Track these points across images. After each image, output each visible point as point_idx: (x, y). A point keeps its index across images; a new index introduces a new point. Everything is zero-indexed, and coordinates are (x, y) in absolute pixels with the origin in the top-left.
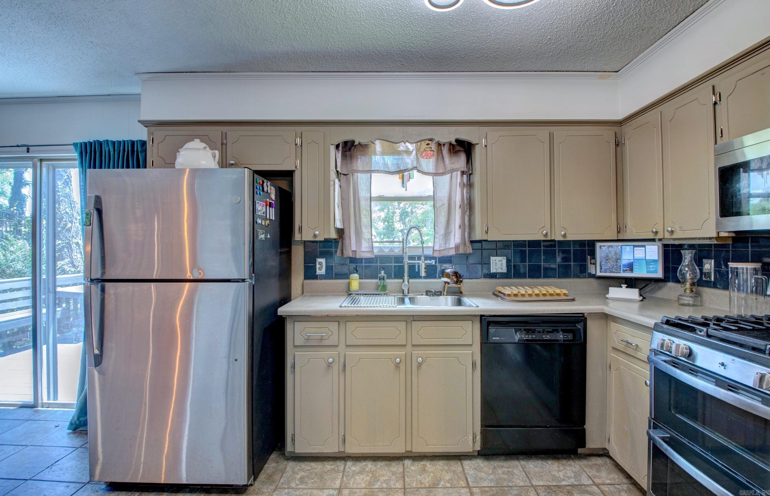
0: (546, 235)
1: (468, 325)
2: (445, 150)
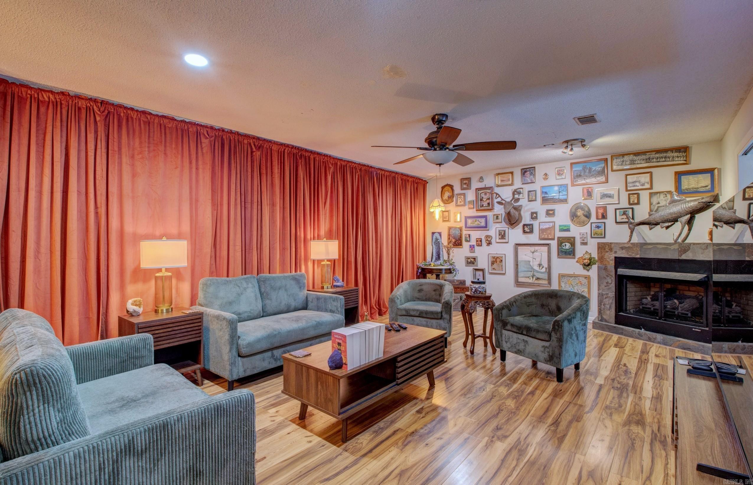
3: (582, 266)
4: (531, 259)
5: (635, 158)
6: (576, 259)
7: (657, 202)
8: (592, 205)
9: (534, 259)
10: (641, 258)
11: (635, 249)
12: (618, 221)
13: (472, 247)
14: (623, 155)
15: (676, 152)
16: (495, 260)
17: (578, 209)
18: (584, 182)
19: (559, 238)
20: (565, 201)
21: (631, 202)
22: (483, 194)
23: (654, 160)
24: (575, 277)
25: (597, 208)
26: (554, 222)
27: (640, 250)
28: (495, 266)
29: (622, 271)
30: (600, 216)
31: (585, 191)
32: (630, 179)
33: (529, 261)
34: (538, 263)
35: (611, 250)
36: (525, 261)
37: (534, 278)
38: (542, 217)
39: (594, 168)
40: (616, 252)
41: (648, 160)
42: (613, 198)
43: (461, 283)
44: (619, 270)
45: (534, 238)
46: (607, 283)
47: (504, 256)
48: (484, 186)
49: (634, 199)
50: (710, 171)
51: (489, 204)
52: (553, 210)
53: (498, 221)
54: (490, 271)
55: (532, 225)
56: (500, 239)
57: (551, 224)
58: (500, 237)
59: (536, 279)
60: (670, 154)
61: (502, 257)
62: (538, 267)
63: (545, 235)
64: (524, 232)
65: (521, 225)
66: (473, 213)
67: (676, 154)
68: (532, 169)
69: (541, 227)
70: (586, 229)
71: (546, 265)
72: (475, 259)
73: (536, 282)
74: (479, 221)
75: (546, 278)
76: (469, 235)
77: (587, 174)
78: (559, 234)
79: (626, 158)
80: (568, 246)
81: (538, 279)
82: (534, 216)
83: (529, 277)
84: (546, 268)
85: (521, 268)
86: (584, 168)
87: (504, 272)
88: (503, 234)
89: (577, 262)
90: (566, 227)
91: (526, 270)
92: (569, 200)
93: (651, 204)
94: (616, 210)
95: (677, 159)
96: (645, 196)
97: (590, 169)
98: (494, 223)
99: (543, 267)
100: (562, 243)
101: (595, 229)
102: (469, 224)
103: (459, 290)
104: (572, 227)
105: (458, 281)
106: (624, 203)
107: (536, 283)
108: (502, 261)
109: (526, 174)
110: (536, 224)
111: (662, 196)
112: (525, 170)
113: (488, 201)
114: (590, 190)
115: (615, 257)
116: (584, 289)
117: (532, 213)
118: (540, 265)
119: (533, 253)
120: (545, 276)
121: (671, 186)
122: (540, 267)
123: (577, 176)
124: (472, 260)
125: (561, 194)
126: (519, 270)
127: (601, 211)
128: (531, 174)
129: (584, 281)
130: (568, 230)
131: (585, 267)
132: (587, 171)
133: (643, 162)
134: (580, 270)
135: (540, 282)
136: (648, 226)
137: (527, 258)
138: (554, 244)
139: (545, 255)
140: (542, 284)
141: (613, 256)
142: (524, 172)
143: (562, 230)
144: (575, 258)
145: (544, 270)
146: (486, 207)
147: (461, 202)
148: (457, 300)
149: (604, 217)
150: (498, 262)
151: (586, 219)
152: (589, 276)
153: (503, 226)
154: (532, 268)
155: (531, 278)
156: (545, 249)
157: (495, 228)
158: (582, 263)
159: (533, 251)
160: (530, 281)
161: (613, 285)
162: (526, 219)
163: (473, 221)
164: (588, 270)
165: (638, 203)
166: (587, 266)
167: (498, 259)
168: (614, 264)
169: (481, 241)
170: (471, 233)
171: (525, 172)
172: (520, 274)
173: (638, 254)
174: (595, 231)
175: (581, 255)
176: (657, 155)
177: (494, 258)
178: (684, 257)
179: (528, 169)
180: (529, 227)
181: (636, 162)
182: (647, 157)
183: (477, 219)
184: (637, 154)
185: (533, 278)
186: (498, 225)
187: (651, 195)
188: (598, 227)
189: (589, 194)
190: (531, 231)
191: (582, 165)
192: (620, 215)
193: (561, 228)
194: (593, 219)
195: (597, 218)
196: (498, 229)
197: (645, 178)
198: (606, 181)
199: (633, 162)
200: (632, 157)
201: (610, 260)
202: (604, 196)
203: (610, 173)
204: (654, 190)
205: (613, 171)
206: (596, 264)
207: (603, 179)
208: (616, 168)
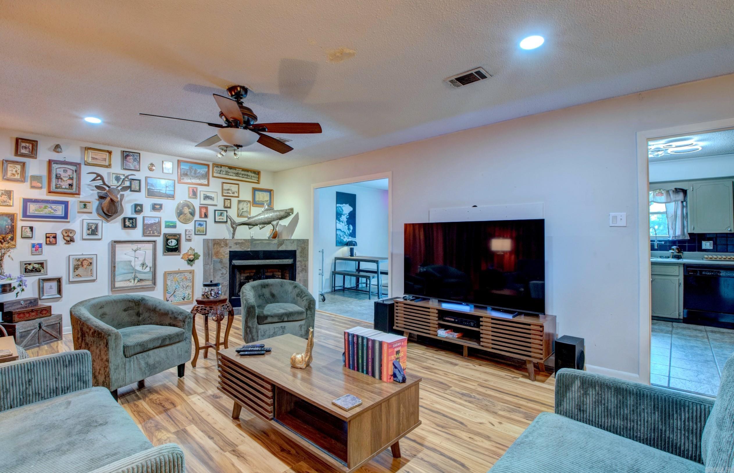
0: (731, 230)
1: (677, 268)
2: (671, 192)
3: (186, 262)
4: (132, 259)
5: (229, 170)
6: (181, 256)
7: (242, 208)
8: (196, 203)
9: (136, 259)
10: (251, 251)
11: (246, 244)
12: (216, 221)
13: (37, 248)
14: (221, 166)
15: (253, 173)
16: (80, 263)
17: (184, 207)
18: (189, 181)
19: (165, 235)
20: (172, 197)
21: (226, 206)
22: (62, 170)
23: (241, 175)
24: (181, 273)
25: (201, 208)
26: (161, 218)
27: (251, 245)
28: (80, 271)
29: (236, 262)
30: (203, 216)
31: (191, 190)
32: (226, 186)
33: (130, 262)
34: (141, 262)
35: (226, 245)
36: (125, 261)
37: (136, 281)
38: (147, 211)
39: (199, 171)
40: (230, 247)
41: (237, 174)
42: (214, 200)
43: (31, 303)
44: (233, 261)
45: (137, 234)
46: (222, 274)
47: (95, 257)
48: (62, 159)
49: (227, 203)
50: (270, 191)
51: (71, 185)
52: (161, 206)
53: (85, 210)
54: (71, 279)
55: (136, 219)
56: (88, 234)
57: (157, 220)
58: (90, 232)
59: (138, 281)
60: (249, 174)
61: (92, 259)
62: (141, 267)
63: (150, 231)
64: (125, 226)
65: (120, 218)
66: (42, 194)
67: (253, 175)
68: (137, 154)
69: (145, 222)
70: (190, 226)
71: (150, 263)
72: (42, 264)
73: (139, 284)
74: (51, 208)
75: (151, 278)
76: (31, 228)
77: (192, 174)
78: (164, 230)
79: (223, 169)
80: (173, 243)
81: (140, 280)
82: (138, 208)
83: (129, 280)
84: (150, 268)
85: (119, 270)
86: (191, 168)
87: (94, 278)
88: (93, 228)
89: (182, 258)
90: (171, 223)
91: (126, 271)
92: (176, 196)
93: (238, 209)
94: (215, 211)
95: (253, 178)
96: (234, 201)
97: (196, 171)
98: (79, 212)
99: (147, 267)
100: (167, 240)
101: (198, 226)
102: (31, 211)
103: (33, 314)
104: (179, 224)
105: (25, 301)
106: (221, 207)
107: (139, 286)
108: (91, 263)
109: (128, 158)
110: (139, 218)
111: (245, 204)
112: (128, 153)
113: (70, 182)
114: (195, 190)
115: (230, 251)
116: (188, 284)
117: (136, 205)
118: (143, 265)
119: (135, 251)
120: (150, 276)
121: (250, 198)
122: (143, 266)
123: (184, 174)
124: (36, 266)
125: (167, 189)
126: (117, 273)
127: (204, 211)
128: (135, 160)
129: (189, 276)
130: (174, 227)
131: (189, 262)
132: (193, 172)
133: (234, 175)
134: (184, 266)
135: (143, 283)
136: (247, 226)
137: (127, 258)
138: (160, 241)
139: (150, 253)
140: (145, 285)
141: (227, 250)
142: (125, 155)
143: (167, 226)
144: (179, 255)
145: (148, 269)
146: (66, 188)
147: (14, 175)
148: (33, 331)
149: (206, 216)
150: (85, 266)
151: (191, 216)
152: (194, 270)
153: (94, 218)
154: (134, 269)
155: (133, 281)
156: (150, 246)
157: (81, 219)
158: (187, 259)
159: (135, 248)
160: (131, 284)
161: (228, 275)
162: (128, 212)
163: (40, 207)
164: (192, 265)
165: (230, 208)
166: (191, 261)
167: (85, 262)
168: (228, 257)
169: (55, 237)
170: (36, 225)
171: (128, 156)
172: (118, 278)
173: (249, 248)
174: (198, 228)
175: (186, 252)
176: (243, 172)
177: (79, 260)
178: (280, 249)
179: (131, 154)
180: (131, 221)
181: (230, 174)
182: (236, 172)
183: (49, 205)
184: (230, 168)
185: (134, 280)
186: (85, 216)
187: (239, 202)
188: (200, 225)
189: (195, 194)
190: (134, 226)
191: (189, 164)
192: (218, 216)
193: (167, 224)
194: (197, 217)
195: (201, 217)
196: (85, 222)
197: (234, 188)
198: (208, 185)
199: (227, 173)
200: (227, 169)
201: (225, 254)
202: (206, 197)
203: (211, 178)
204: (241, 198)
205: (213, 177)
206: (201, 258)
207: (205, 182)
208: (215, 175)
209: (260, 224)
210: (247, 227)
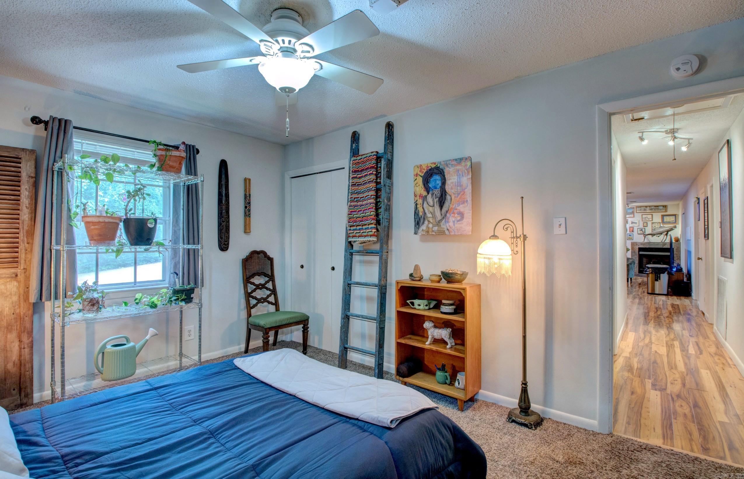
5: (646, 208)
7: (655, 226)
8: (627, 226)
10: (648, 248)
11: (646, 244)
12: (639, 233)
23: (653, 210)
29: (641, 253)
32: (644, 216)
35: (637, 245)
39: (629, 211)
41: (651, 209)
42: (637, 224)
49: (645, 224)
50: (675, 215)
60: (659, 208)
67: (662, 208)
79: (642, 208)
93: (652, 227)
94: (638, 229)
95: (662, 210)
96: (650, 224)
106: (641, 226)
111: (656, 224)
121: (660, 220)
127: (631, 229)
133: (649, 210)
141: (637, 247)
149: (633, 231)
161: (638, 258)
165: (647, 226)
168: (638, 250)
173: (647, 246)
174: (629, 237)
176: (655, 208)
178: (664, 247)
187: (653, 223)
188: (631, 235)
192: (639, 231)
194: (628, 232)
195: (630, 232)
197: (650, 216)
198: (634, 217)
199: (645, 210)
200: (644, 208)
201: (637, 248)
202: (632, 223)
203: (635, 213)
204: (653, 221)
205: (636, 212)
206: (630, 251)
207: (632, 216)
208: (637, 211)
209: (657, 234)
210: (651, 236)
